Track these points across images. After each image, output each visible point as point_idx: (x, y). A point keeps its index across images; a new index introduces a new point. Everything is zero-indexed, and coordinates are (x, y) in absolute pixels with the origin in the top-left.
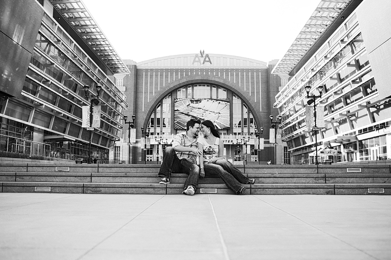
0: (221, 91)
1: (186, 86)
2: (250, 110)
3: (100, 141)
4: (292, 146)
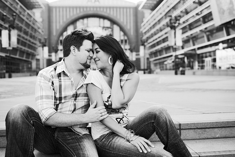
0: (106, 21)
1: (83, 18)
2: (125, 34)
3: (25, 56)
4: (152, 58)
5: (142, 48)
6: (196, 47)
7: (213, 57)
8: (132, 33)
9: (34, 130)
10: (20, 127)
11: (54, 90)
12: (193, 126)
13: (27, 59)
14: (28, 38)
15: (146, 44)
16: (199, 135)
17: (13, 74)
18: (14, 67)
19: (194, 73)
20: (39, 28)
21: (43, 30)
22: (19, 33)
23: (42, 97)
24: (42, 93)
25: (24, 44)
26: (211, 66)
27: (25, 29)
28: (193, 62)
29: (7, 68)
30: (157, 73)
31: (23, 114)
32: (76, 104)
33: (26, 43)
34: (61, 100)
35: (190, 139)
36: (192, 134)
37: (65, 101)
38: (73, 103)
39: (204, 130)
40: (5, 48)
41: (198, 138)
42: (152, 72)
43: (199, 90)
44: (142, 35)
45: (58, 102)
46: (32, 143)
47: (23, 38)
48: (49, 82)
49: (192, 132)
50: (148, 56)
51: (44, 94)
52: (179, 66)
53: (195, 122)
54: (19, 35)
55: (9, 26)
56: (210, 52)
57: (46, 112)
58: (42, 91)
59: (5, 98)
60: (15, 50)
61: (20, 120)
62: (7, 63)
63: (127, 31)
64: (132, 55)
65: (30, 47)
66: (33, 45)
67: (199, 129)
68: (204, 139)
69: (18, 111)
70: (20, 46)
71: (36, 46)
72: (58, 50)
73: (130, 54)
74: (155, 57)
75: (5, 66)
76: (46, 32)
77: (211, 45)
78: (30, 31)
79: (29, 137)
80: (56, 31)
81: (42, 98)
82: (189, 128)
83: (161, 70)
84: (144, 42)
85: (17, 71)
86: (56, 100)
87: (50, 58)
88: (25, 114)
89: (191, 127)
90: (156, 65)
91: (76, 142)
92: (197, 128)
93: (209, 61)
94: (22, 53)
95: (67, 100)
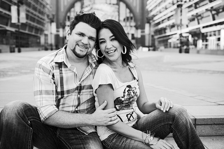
2: (131, 11)
3: (34, 31)
4: (157, 35)
5: (147, 26)
6: (201, 26)
7: (217, 37)
8: (138, 10)
9: (31, 131)
10: (15, 128)
11: (55, 84)
12: (210, 122)
13: (36, 34)
14: (37, 13)
15: (151, 21)
16: (216, 131)
17: (22, 49)
18: (24, 42)
19: (198, 52)
20: (47, 4)
21: (52, 6)
22: (28, 9)
23: (41, 92)
24: (41, 87)
25: (33, 20)
26: (215, 45)
27: (34, 5)
28: (197, 41)
29: (17, 42)
30: (161, 51)
31: (19, 113)
32: (80, 98)
33: (34, 19)
34: (64, 95)
35: (206, 135)
36: (208, 130)
37: (68, 95)
38: (76, 97)
39: (221, 126)
40: (15, 24)
41: (215, 135)
42: (156, 49)
43: (206, 71)
44: (148, 12)
45: (60, 96)
46: (30, 146)
47: (32, 13)
48: (49, 74)
49: (208, 128)
50: (153, 34)
51: (44, 88)
52: (184, 44)
53: (213, 118)
54: (28, 11)
55: (19, 2)
56: (215, 31)
57: (46, 111)
58: (41, 85)
59: (11, 76)
60: (24, 25)
61: (14, 121)
62: (17, 38)
63: (133, 8)
64: (137, 32)
65: (39, 22)
66: (42, 21)
67: (216, 124)
68: (221, 136)
69: (13, 110)
70: (29, 22)
71: (45, 22)
72: (66, 26)
73: (135, 31)
74: (160, 34)
75: (15, 41)
76: (54, 8)
77: (216, 25)
78: (38, 7)
79: (26, 140)
80: (64, 8)
81: (41, 94)
82: (205, 123)
83: (165, 48)
84: (150, 20)
85: (27, 45)
86: (58, 94)
87: (58, 33)
88: (21, 113)
89: (208, 122)
90: (160, 42)
91: (81, 143)
92: (214, 124)
93: (214, 40)
94: (31, 28)
95: (70, 94)
